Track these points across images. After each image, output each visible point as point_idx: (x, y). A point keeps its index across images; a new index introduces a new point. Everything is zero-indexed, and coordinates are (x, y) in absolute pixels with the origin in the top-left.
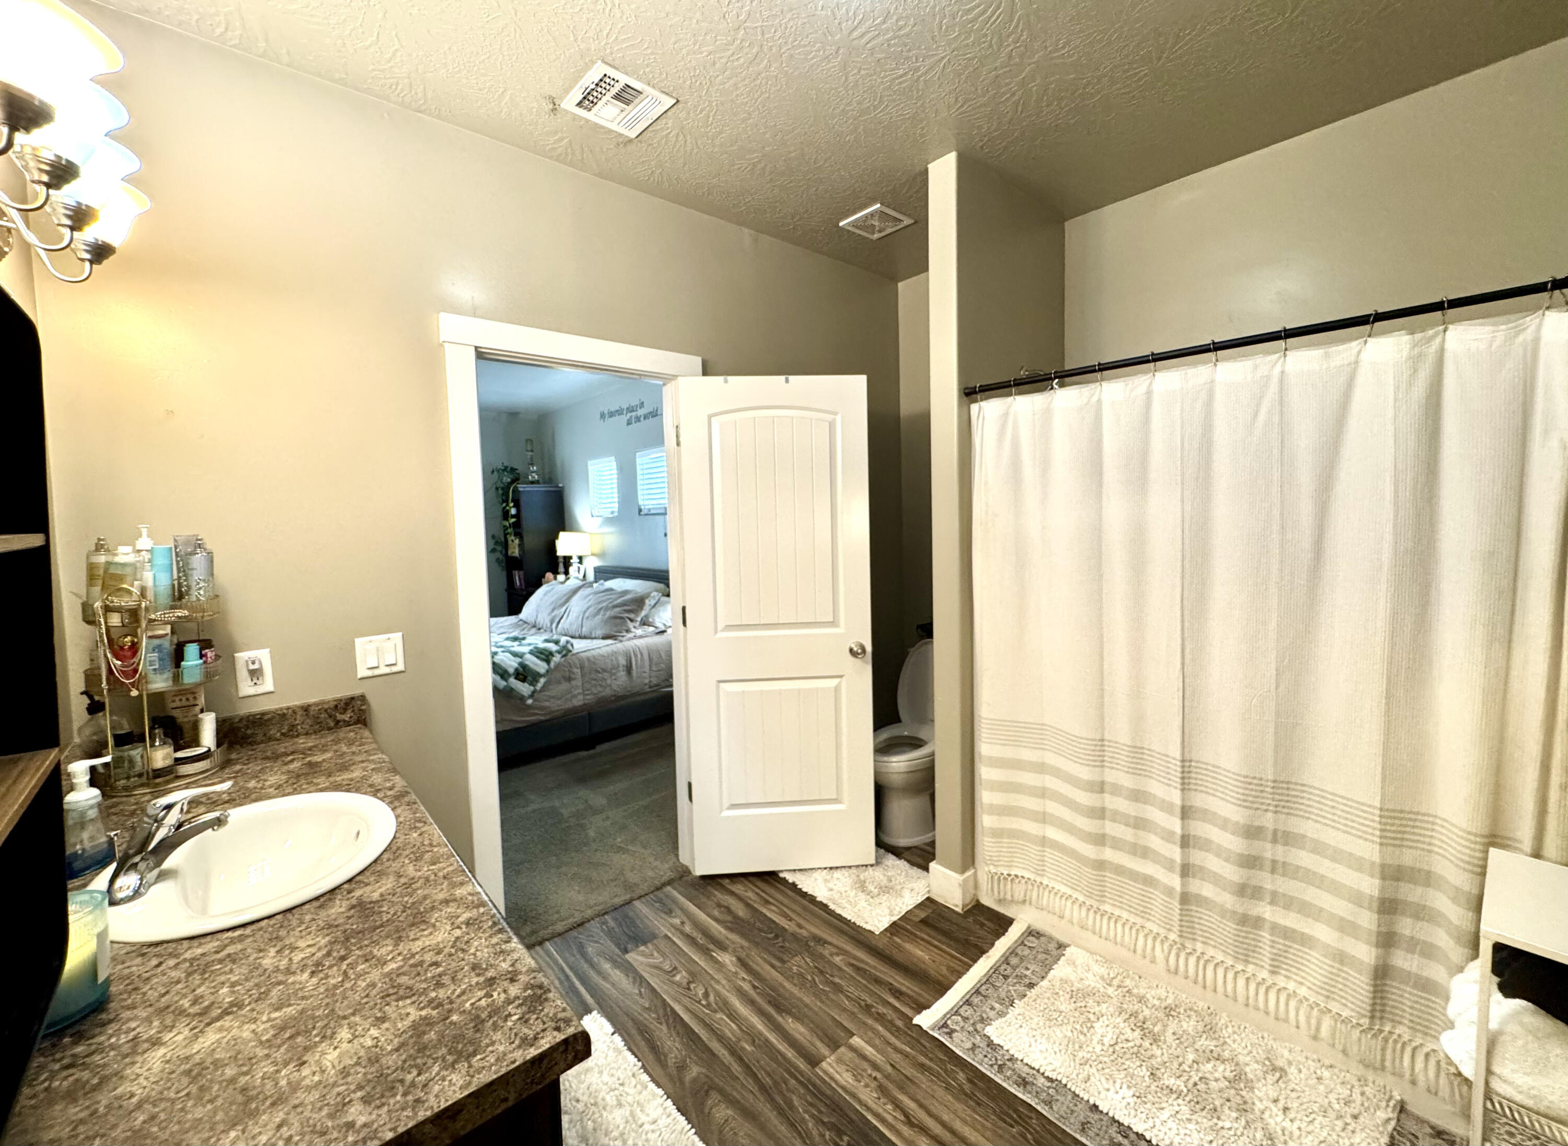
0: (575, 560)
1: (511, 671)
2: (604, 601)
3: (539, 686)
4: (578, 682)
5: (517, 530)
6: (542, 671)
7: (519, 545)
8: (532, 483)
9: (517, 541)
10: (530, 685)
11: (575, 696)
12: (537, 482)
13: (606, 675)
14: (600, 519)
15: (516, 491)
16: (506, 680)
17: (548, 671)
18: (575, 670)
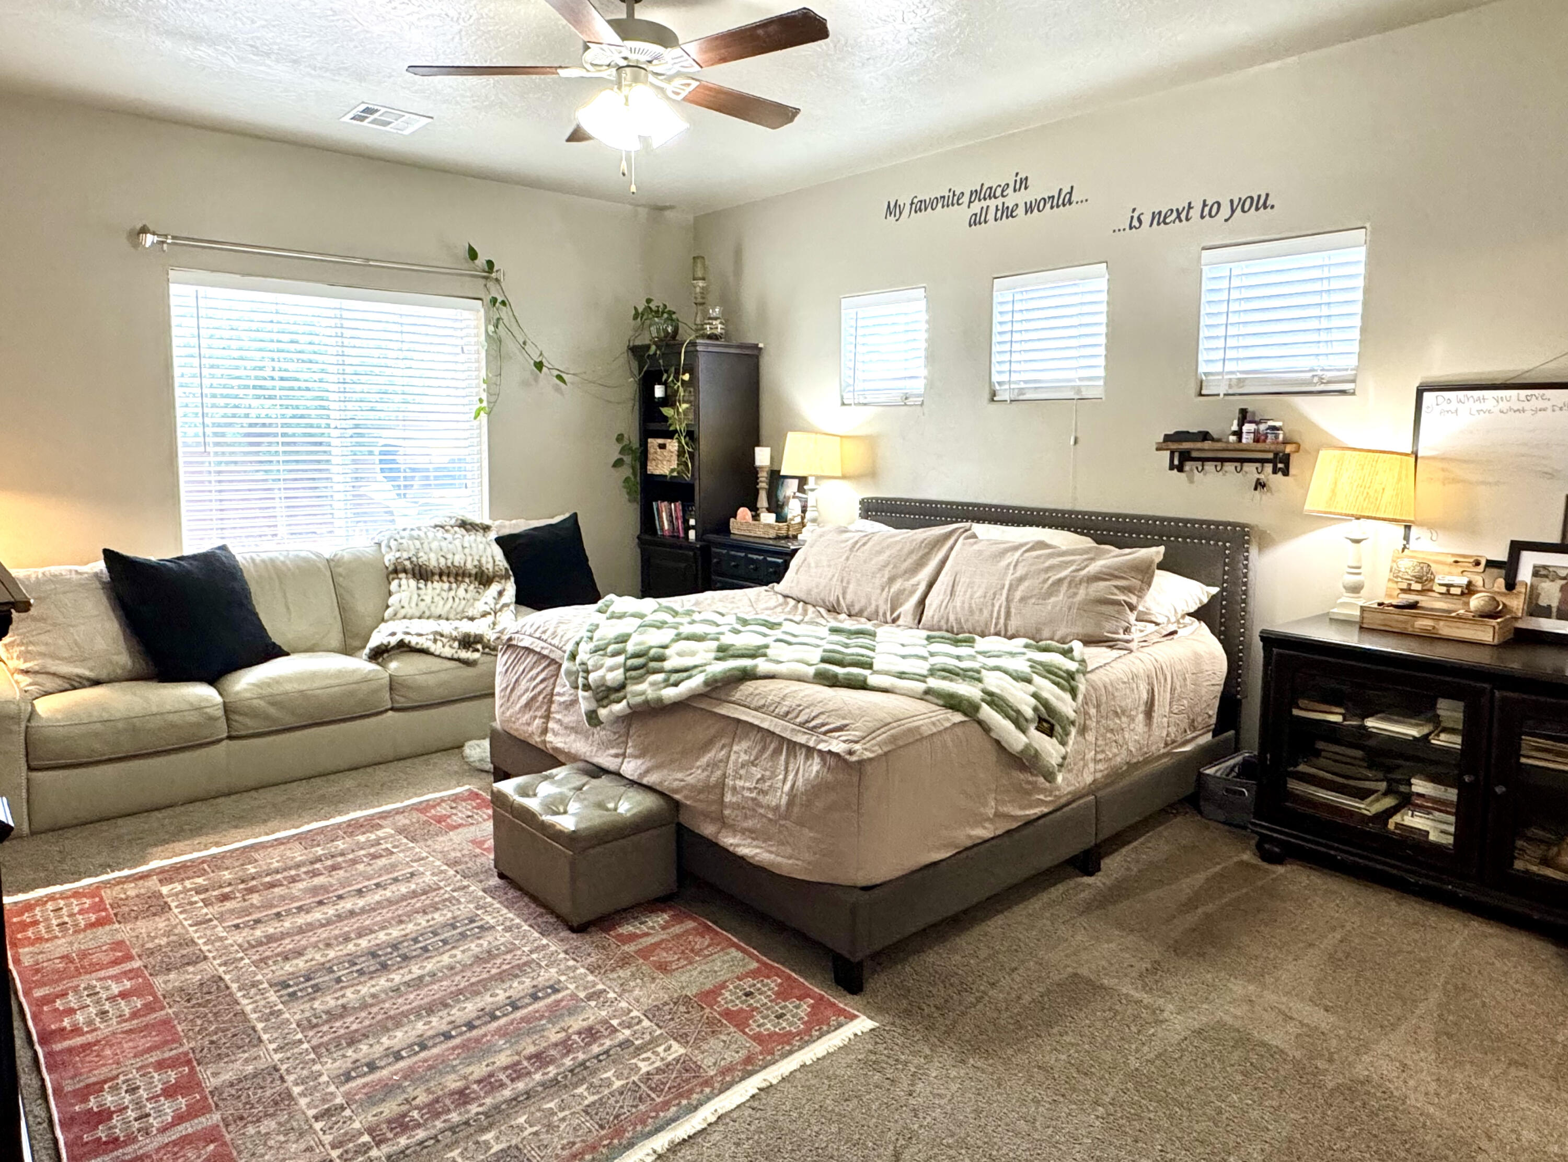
0: (813, 486)
1: (1028, 713)
3: (1070, 745)
5: (690, 426)
8: (711, 338)
10: (1060, 742)
11: (1087, 765)
12: (720, 337)
14: (872, 410)
16: (1026, 735)
17: (1076, 714)
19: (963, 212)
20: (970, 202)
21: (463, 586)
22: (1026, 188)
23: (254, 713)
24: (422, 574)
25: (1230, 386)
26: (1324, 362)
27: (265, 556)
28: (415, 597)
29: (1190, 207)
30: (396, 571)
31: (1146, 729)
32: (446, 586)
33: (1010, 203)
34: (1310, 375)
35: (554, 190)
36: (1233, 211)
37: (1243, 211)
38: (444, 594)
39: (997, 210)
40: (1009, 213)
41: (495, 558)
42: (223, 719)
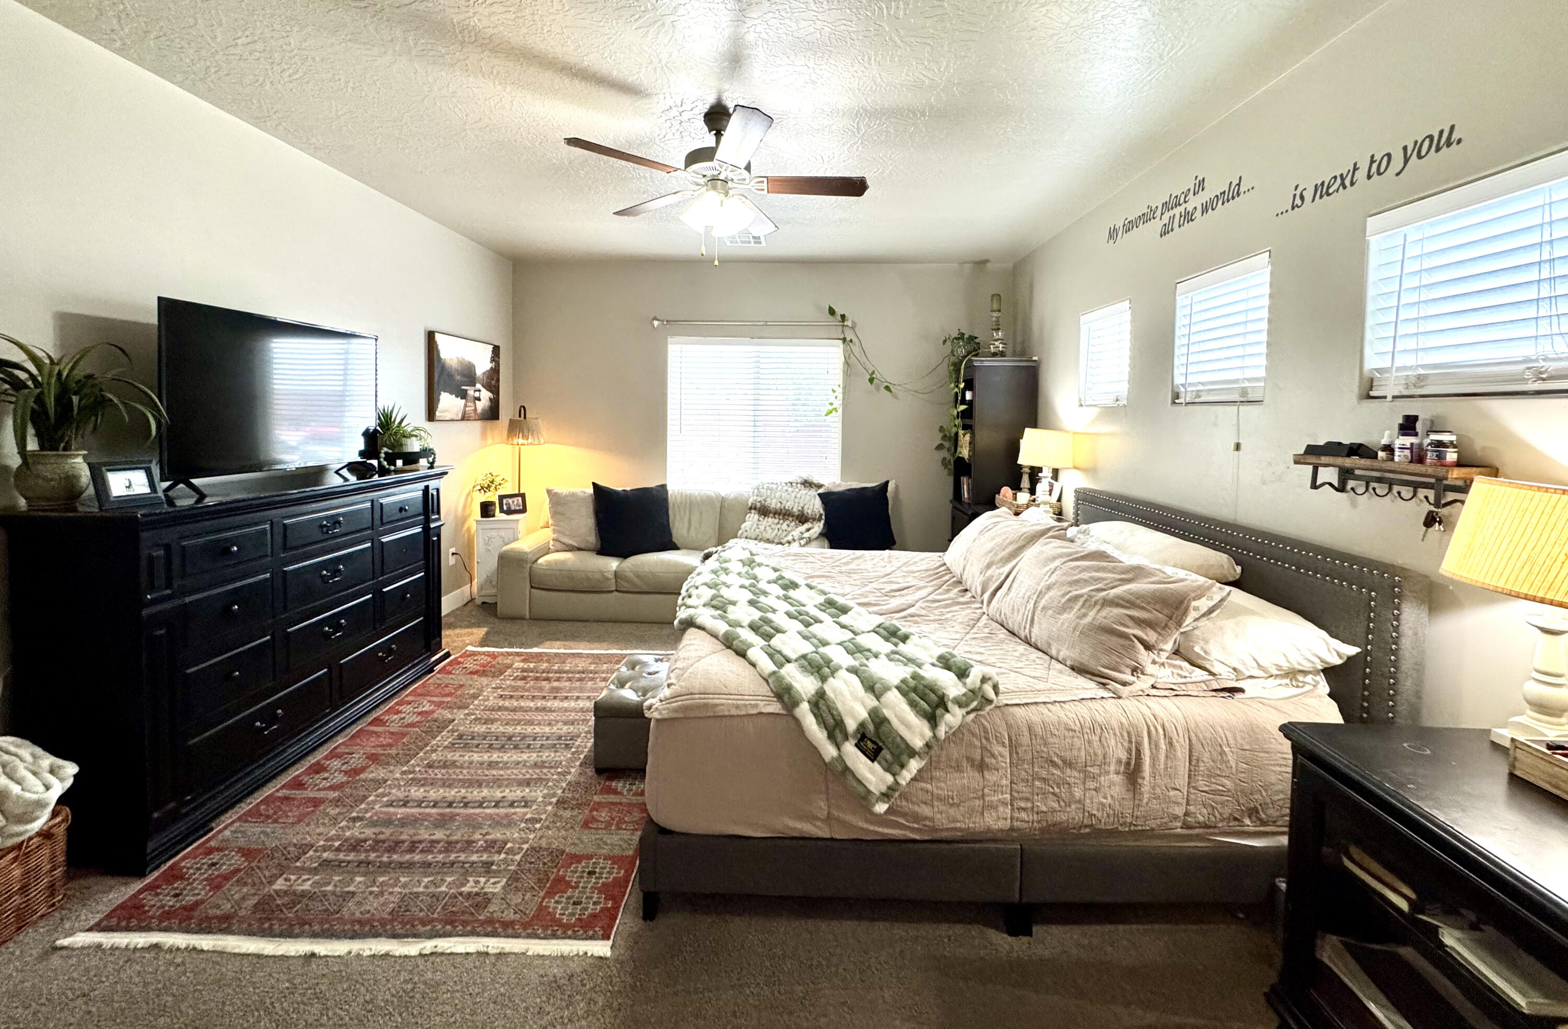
0: (1046, 474)
1: (851, 725)
2: (1086, 582)
3: (906, 776)
4: (1000, 777)
5: (968, 422)
6: (918, 743)
7: (970, 443)
8: (994, 355)
9: (968, 437)
10: (888, 769)
11: (992, 807)
12: (1002, 354)
13: (1072, 775)
14: (1096, 410)
15: (970, 367)
16: (838, 747)
17: (928, 745)
18: (997, 749)
19: (1156, 225)
20: (1162, 214)
21: (786, 522)
22: (1203, 189)
23: (627, 580)
24: (764, 511)
25: (1407, 386)
26: (1545, 348)
27: (688, 492)
28: (755, 525)
29: (1355, 169)
30: (751, 508)
31: (1129, 795)
32: (776, 521)
33: (1190, 208)
34: (1522, 367)
35: (895, 262)
36: (1406, 160)
37: (1420, 157)
38: (773, 526)
39: (1181, 216)
40: (1188, 217)
41: (815, 506)
42: (614, 581)
